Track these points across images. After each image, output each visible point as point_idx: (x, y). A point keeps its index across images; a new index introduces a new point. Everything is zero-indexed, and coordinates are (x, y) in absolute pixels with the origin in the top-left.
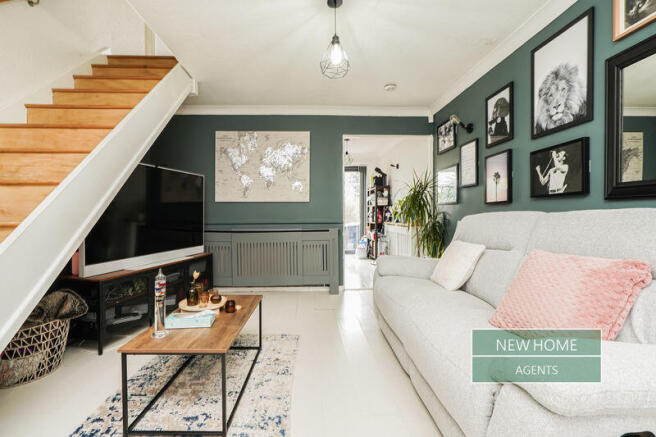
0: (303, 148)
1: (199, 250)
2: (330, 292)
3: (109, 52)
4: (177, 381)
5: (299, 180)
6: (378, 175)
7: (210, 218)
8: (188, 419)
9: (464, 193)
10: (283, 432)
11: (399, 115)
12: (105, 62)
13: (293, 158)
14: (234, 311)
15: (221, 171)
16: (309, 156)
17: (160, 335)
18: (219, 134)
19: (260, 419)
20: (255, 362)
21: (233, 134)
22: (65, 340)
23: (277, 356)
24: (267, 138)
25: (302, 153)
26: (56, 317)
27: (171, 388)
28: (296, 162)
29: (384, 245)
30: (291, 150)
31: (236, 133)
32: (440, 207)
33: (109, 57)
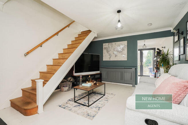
0: (125, 46)
1: (98, 72)
2: (133, 86)
3: (81, 31)
4: (86, 97)
5: (124, 55)
6: (158, 51)
7: (101, 64)
8: (84, 103)
9: (181, 57)
10: (99, 110)
11: (158, 31)
12: (80, 33)
13: (122, 48)
14: (96, 85)
15: (104, 53)
16: (127, 48)
17: (81, 86)
18: (104, 44)
19: (96, 106)
20: (102, 97)
21: (107, 44)
22: (71, 86)
23: (108, 97)
24: (115, 44)
25: (125, 47)
26: (69, 81)
27: (84, 98)
28: (123, 49)
29: (159, 74)
30: (122, 47)
31: (108, 43)
32: (175, 61)
33: (81, 32)
